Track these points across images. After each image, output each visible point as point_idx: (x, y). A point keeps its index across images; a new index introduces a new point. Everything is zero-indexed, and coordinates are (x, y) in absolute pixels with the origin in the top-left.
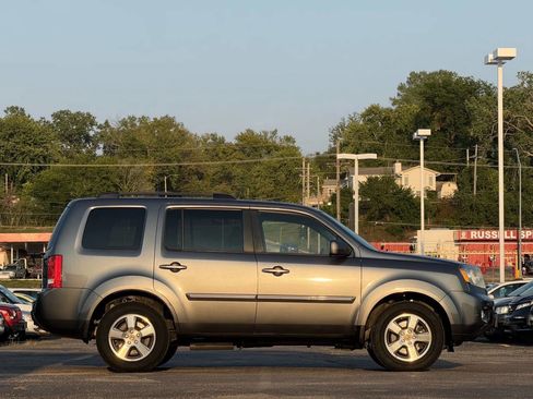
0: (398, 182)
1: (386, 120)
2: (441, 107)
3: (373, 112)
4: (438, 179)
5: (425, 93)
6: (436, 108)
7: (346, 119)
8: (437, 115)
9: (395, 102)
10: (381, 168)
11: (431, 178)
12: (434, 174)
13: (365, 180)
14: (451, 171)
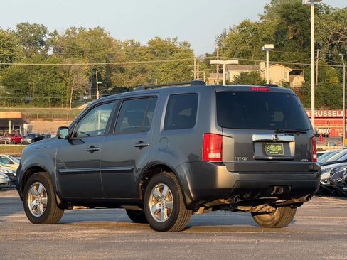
0: (262, 76)
1: (255, 30)
2: (294, 22)
3: (245, 25)
4: (291, 73)
5: (282, 12)
6: (290, 22)
7: (228, 29)
8: (290, 27)
9: (262, 17)
10: (250, 65)
11: (286, 73)
12: (288, 70)
13: (239, 74)
14: (300, 68)
